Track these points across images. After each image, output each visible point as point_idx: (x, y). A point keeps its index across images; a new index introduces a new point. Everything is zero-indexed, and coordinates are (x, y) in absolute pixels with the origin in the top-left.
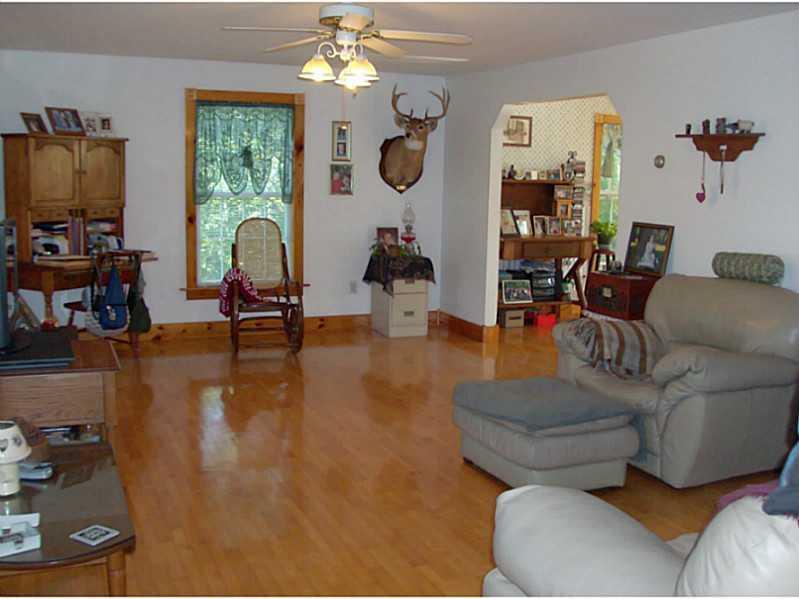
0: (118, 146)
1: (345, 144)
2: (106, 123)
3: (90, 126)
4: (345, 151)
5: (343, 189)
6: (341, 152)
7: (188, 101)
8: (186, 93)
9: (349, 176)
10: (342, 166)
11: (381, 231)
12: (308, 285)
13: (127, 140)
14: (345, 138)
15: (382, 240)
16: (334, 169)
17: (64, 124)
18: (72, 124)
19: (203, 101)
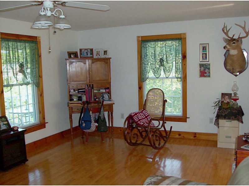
0: (107, 61)
1: (206, 54)
2: (105, 52)
3: (98, 54)
4: (206, 57)
5: (205, 75)
6: (204, 58)
7: (138, 41)
8: (137, 38)
9: (209, 69)
10: (205, 65)
11: (223, 95)
12: (189, 118)
13: (111, 58)
14: (206, 51)
15: (223, 99)
16: (201, 66)
17: (86, 54)
18: (89, 54)
19: (144, 41)
